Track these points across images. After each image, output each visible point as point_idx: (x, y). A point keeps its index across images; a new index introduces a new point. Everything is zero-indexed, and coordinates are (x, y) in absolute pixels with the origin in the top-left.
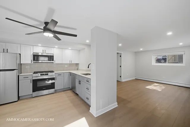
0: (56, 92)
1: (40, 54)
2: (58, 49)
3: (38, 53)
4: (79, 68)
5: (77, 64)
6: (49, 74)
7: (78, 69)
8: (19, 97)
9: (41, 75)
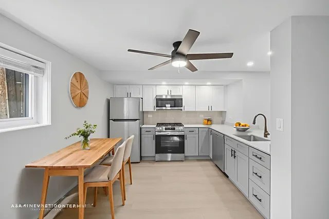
0: (186, 159)
1: (164, 97)
2: (190, 87)
3: (162, 96)
4: (227, 120)
5: (222, 113)
6: (177, 128)
7: (223, 123)
8: (141, 157)
9: (166, 129)
